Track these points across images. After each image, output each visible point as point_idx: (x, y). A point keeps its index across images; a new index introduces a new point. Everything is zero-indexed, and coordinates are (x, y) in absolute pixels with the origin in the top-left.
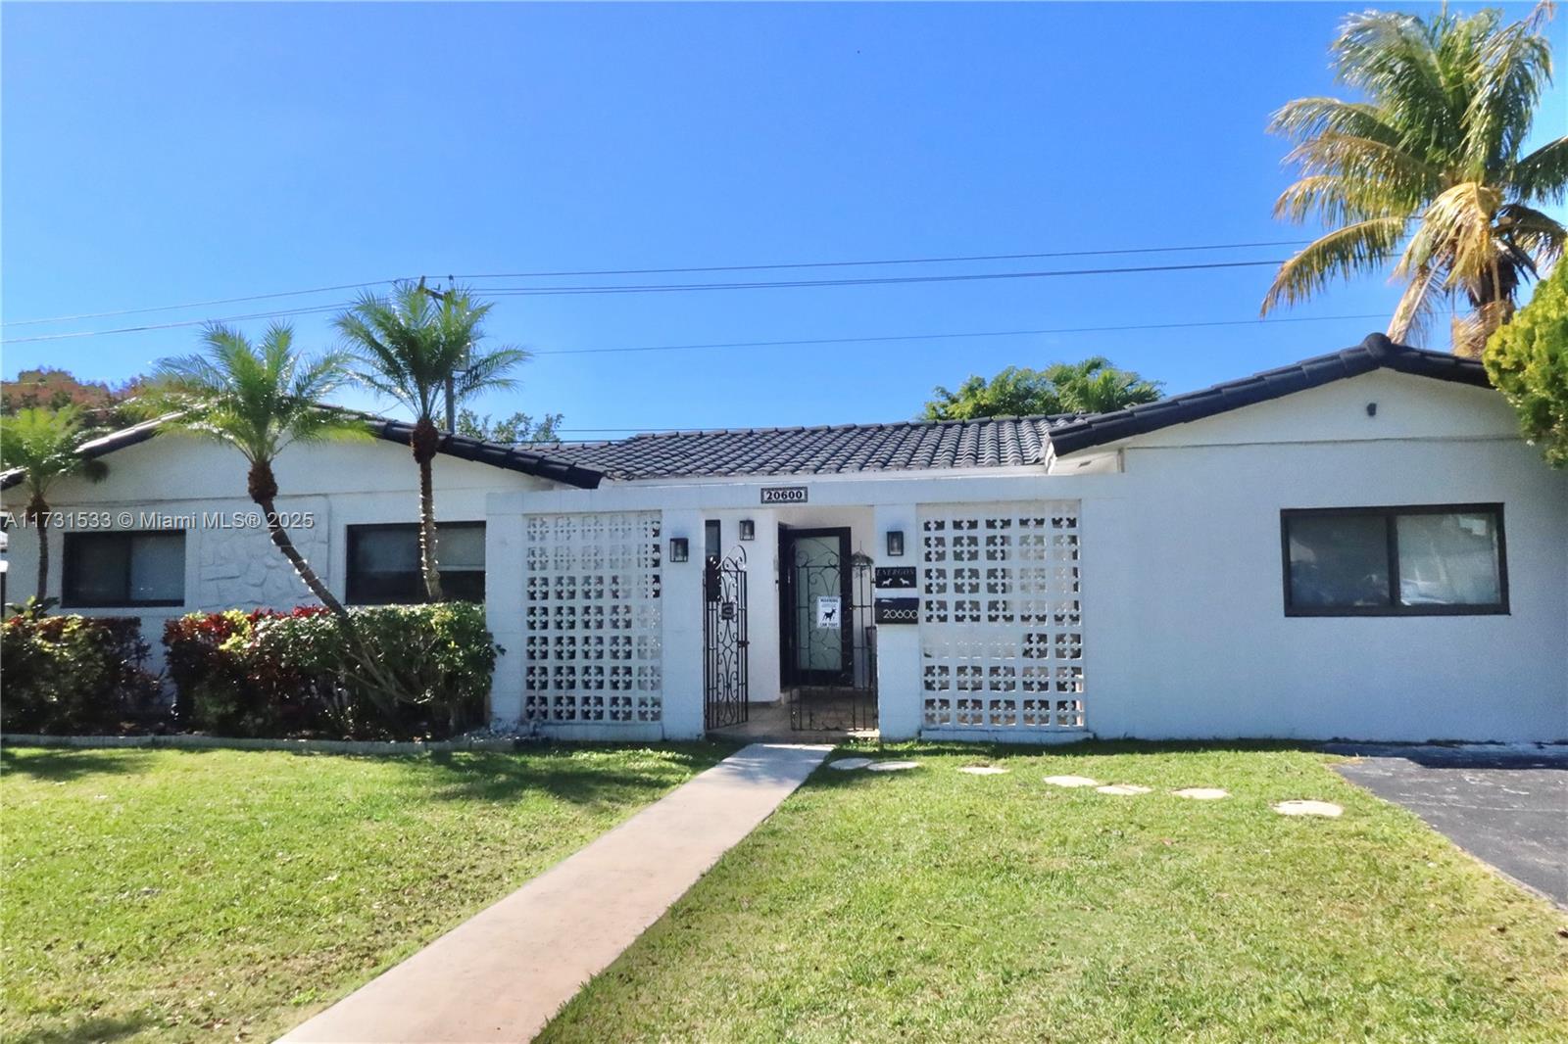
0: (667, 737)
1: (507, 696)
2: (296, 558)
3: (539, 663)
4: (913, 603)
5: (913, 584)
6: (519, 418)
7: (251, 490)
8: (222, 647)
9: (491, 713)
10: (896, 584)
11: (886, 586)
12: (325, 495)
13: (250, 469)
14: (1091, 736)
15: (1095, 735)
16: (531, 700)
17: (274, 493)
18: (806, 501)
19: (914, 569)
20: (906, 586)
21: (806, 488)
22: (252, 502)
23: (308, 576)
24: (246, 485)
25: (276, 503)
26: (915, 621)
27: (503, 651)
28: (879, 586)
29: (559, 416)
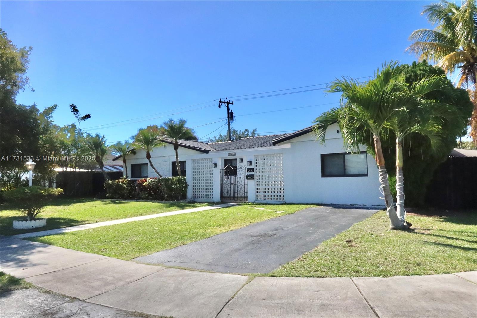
0: (214, 201)
1: (190, 194)
2: (154, 168)
3: (195, 187)
4: (253, 175)
5: (253, 172)
6: (246, 130)
7: (147, 157)
8: (144, 184)
9: (187, 197)
10: (250, 172)
11: (249, 172)
12: (168, 156)
13: (146, 153)
14: (284, 202)
15: (285, 202)
16: (193, 194)
17: (150, 157)
18: (235, 155)
19: (253, 168)
20: (252, 172)
21: (235, 153)
22: (147, 159)
23: (156, 171)
24: (146, 156)
25: (151, 159)
26: (254, 179)
27: (189, 185)
28: (248, 172)
29: (256, 129)
